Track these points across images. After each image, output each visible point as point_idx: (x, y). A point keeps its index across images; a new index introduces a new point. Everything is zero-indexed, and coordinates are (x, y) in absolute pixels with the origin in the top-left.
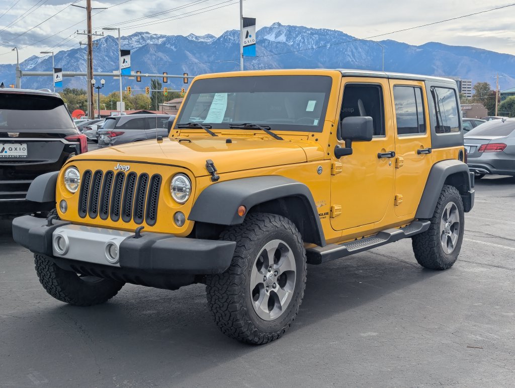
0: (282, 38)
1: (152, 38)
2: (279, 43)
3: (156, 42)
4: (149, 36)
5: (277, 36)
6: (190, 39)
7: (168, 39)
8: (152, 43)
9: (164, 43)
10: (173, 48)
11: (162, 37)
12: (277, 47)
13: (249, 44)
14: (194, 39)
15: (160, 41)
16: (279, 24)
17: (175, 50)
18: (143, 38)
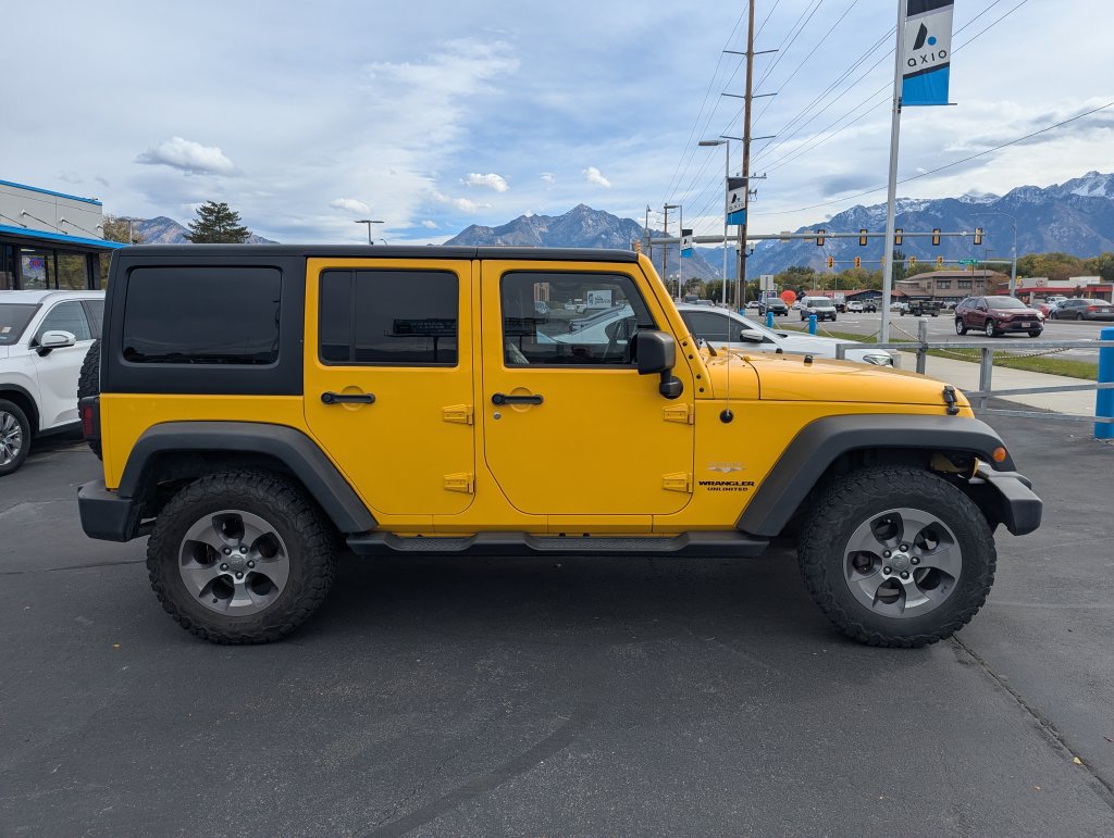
0: (1100, 191)
1: (912, 204)
2: (1094, 198)
3: (918, 209)
4: (909, 201)
5: (1092, 188)
6: (963, 201)
7: (934, 204)
8: (911, 210)
9: (927, 209)
10: (938, 214)
11: (925, 202)
12: (1090, 204)
13: (925, 66)
14: (968, 201)
15: (922, 208)
16: (1097, 174)
17: (941, 217)
18: (900, 204)
